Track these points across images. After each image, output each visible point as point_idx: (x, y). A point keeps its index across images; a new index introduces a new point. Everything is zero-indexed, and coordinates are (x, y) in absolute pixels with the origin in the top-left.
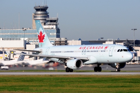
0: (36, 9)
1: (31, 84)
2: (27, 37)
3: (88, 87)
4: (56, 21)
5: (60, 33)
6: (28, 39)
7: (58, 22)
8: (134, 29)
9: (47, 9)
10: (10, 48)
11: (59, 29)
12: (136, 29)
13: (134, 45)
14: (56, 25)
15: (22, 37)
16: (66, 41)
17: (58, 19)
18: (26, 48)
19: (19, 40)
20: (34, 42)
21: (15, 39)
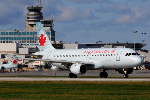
0: (29, 9)
1: (27, 90)
2: (19, 40)
3: (88, 94)
4: (51, 22)
5: (55, 35)
6: (21, 41)
7: (53, 24)
8: (135, 32)
9: (41, 9)
10: (1, 51)
11: (54, 31)
12: (137, 32)
13: (135, 49)
14: (51, 27)
15: (14, 40)
16: (62, 45)
17: (52, 20)
18: (18, 52)
19: (11, 42)
20: (27, 45)
21: (6, 41)
